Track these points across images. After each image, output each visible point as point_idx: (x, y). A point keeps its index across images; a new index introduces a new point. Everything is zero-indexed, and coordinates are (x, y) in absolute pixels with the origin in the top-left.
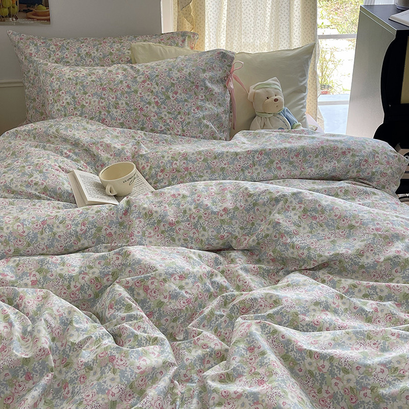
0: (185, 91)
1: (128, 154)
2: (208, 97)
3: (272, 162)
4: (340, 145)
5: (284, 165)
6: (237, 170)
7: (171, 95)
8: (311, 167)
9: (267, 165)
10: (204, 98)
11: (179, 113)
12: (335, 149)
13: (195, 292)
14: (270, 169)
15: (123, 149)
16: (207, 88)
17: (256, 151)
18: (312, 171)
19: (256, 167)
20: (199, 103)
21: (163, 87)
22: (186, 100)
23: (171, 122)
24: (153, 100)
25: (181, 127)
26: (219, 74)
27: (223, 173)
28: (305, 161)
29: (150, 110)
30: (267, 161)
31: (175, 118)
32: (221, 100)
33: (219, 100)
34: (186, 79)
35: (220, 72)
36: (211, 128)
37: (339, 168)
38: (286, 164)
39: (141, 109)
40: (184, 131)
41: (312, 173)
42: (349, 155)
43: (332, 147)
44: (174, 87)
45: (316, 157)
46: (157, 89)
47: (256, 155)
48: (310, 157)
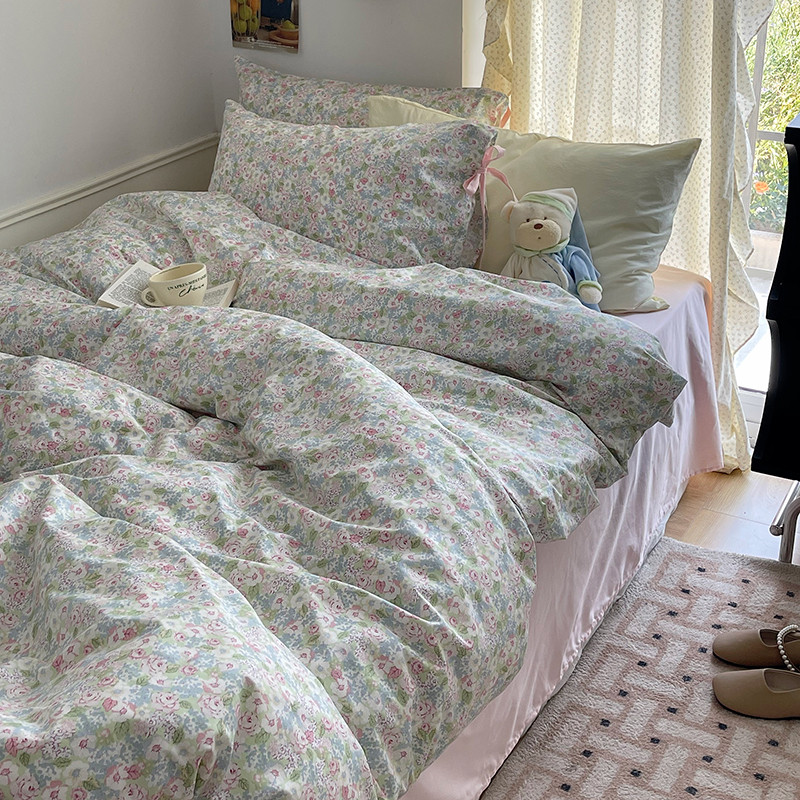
0: (380, 181)
1: (237, 259)
2: (421, 198)
3: (412, 316)
4: (538, 315)
5: (429, 327)
6: (352, 316)
7: (356, 182)
8: (471, 341)
9: (401, 319)
10: (411, 197)
11: (360, 215)
12: (526, 319)
13: (71, 437)
14: (404, 327)
15: (231, 249)
16: (419, 182)
17: (393, 292)
18: (468, 346)
19: (383, 318)
20: (399, 205)
21: (349, 167)
22: (376, 196)
23: (344, 227)
24: (328, 187)
25: (357, 240)
26: (454, 162)
27: (330, 315)
28: (467, 328)
29: (320, 202)
30: (405, 312)
31: (352, 223)
32: (445, 207)
33: (440, 207)
34: (388, 161)
35: (458, 160)
36: (411, 252)
37: (515, 353)
38: (433, 325)
39: (308, 199)
40: (360, 247)
41: (466, 351)
42: (544, 336)
43: (522, 314)
44: (365, 171)
45: (488, 325)
46: (340, 169)
47: (392, 299)
48: (478, 323)
